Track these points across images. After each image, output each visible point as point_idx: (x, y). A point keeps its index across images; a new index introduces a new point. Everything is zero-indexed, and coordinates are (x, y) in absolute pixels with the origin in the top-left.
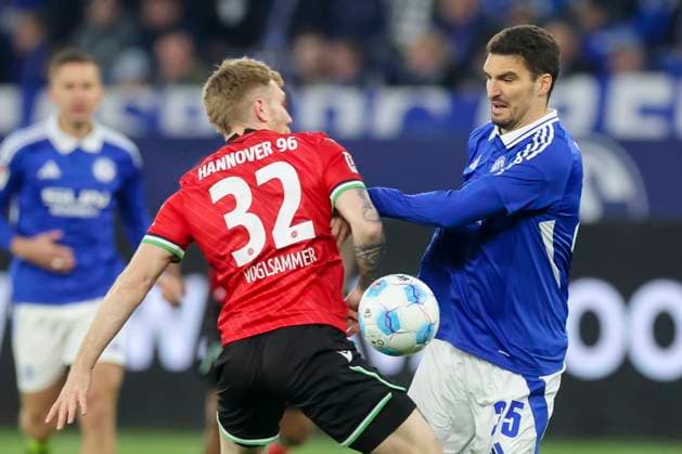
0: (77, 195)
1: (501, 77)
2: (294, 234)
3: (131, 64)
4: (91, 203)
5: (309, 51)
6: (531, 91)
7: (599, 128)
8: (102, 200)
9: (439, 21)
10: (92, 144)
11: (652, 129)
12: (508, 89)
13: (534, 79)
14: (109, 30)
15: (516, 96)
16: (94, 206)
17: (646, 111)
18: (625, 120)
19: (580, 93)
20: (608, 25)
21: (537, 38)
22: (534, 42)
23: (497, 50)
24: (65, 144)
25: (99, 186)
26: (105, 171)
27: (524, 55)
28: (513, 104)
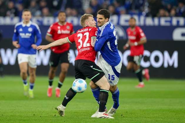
0: (25, 34)
1: (100, 19)
2: (86, 45)
3: (38, 13)
4: (28, 35)
5: (69, 11)
6: (105, 21)
7: (118, 24)
8: (30, 35)
9: (91, 5)
10: (28, 25)
11: (127, 24)
12: (101, 20)
13: (105, 19)
14: (34, 7)
15: (102, 22)
16: (28, 36)
17: (126, 21)
18: (122, 22)
19: (115, 18)
20: (120, 6)
21: (107, 12)
22: (106, 12)
23: (99, 13)
24: (24, 25)
25: (29, 33)
26: (30, 30)
27: (104, 15)
28: (101, 23)
